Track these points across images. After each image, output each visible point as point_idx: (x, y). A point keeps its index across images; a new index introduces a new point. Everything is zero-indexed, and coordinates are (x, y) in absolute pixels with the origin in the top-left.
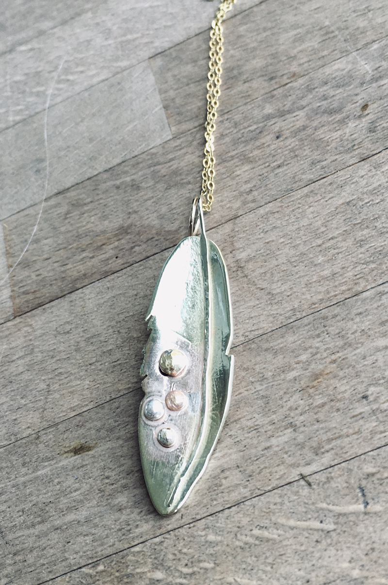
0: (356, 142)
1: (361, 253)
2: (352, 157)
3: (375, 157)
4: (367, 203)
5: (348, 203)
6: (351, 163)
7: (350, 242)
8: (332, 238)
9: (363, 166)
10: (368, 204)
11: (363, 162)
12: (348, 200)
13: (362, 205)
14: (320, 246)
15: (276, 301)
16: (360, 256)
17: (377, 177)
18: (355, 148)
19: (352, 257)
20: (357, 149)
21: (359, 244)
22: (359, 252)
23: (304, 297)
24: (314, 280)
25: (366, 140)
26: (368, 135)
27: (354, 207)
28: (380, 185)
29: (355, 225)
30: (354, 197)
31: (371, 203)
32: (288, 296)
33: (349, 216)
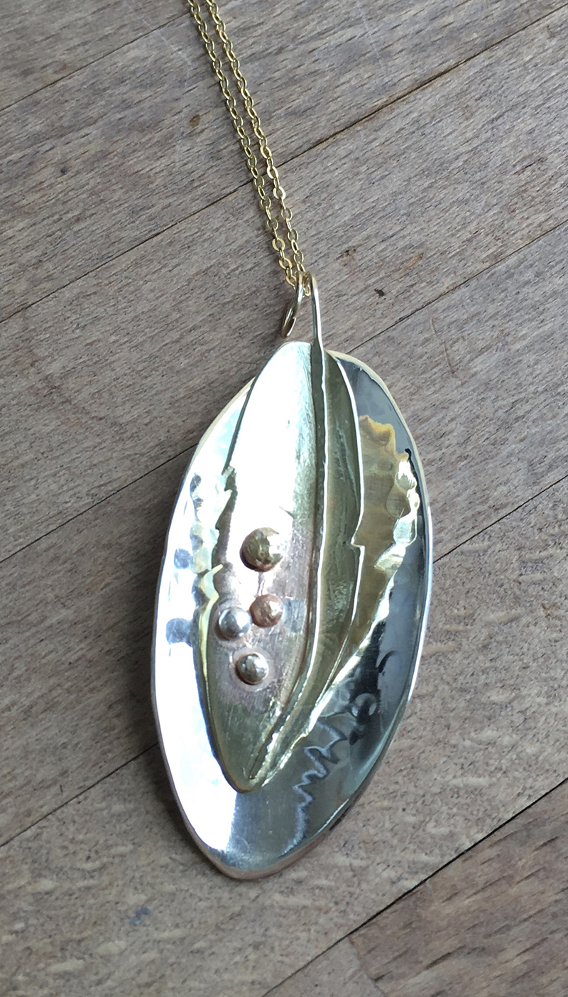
0: (195, 175)
1: (244, 347)
2: (193, 200)
3: (230, 198)
4: (234, 270)
5: (206, 272)
6: (194, 209)
7: (222, 333)
8: (194, 328)
9: (215, 212)
10: (237, 272)
11: (212, 207)
12: (204, 267)
13: (229, 274)
14: (177, 341)
15: (129, 434)
16: (244, 351)
17: (240, 229)
18: (196, 184)
19: (232, 355)
20: (199, 186)
21: (237, 335)
22: (240, 345)
23: (171, 423)
24: (182, 395)
25: (210, 171)
26: (211, 164)
27: (217, 278)
28: (247, 242)
29: (224, 305)
30: (213, 262)
31: (240, 269)
32: (147, 425)
33: (211, 293)
